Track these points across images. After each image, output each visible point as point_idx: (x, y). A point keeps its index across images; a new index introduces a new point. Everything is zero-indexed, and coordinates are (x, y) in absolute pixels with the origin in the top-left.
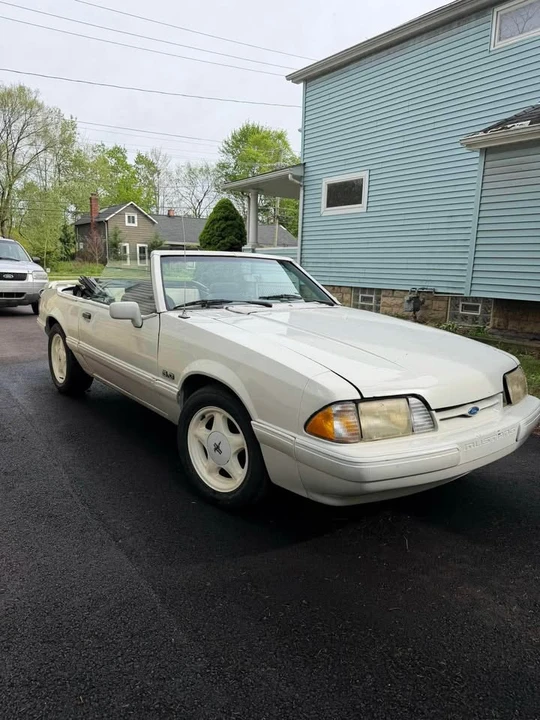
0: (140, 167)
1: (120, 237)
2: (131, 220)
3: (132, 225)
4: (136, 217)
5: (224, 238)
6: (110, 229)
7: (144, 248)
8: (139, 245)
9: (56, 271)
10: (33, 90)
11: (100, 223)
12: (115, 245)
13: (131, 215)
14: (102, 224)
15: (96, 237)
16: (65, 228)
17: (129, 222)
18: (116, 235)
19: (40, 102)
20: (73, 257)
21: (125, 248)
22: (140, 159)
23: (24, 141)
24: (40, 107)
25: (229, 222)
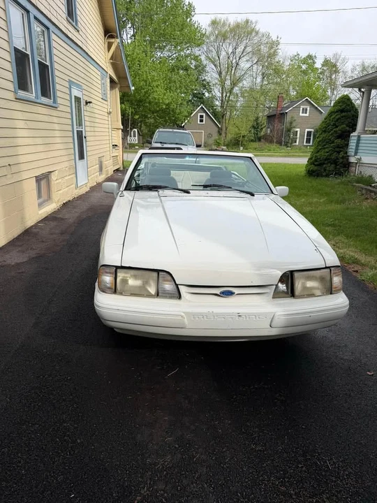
0: (325, 68)
1: (294, 124)
2: (305, 111)
3: (304, 115)
4: (308, 109)
5: (337, 127)
6: (288, 119)
7: (311, 132)
8: (307, 130)
9: (247, 149)
10: (254, 21)
11: (281, 114)
12: (289, 130)
13: (305, 107)
14: (283, 115)
15: (277, 125)
16: (257, 119)
17: (303, 113)
18: (291, 123)
19: (257, 29)
20: (259, 139)
21: (297, 132)
22: (326, 63)
23: (244, 59)
24: (257, 33)
25: (344, 114)
